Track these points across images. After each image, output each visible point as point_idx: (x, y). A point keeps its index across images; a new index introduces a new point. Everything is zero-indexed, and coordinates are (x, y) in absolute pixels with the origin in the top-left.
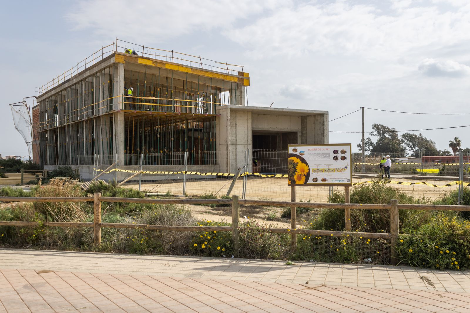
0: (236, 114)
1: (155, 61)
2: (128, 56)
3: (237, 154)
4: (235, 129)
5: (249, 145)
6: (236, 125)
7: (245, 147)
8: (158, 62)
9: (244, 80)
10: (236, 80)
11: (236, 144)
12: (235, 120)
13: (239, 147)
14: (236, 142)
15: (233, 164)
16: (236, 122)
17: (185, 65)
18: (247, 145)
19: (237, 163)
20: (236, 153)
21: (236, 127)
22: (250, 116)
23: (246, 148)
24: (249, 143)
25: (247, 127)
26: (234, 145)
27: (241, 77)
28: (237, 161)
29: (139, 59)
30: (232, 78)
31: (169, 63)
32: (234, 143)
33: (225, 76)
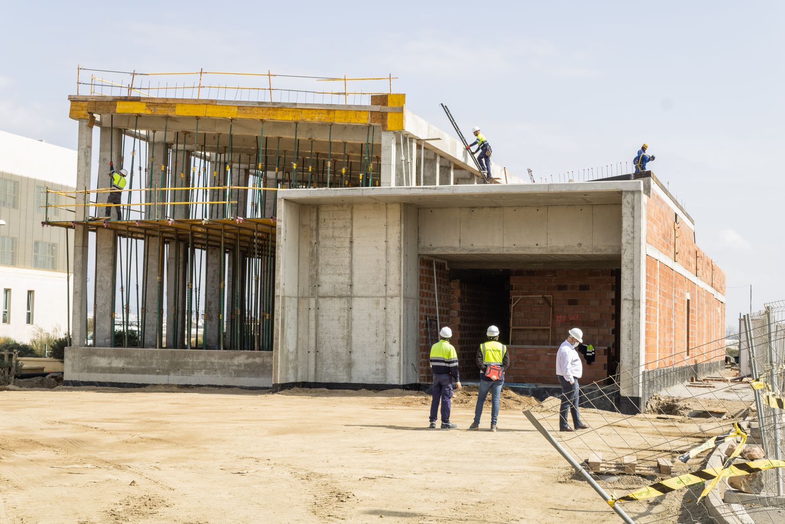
0: (352, 213)
1: (152, 103)
2: (96, 102)
3: (354, 323)
4: (348, 255)
5: (392, 297)
6: (351, 242)
7: (378, 303)
8: (157, 105)
9: (389, 115)
10: (364, 120)
11: (350, 297)
12: (349, 231)
13: (357, 304)
14: (351, 292)
15: (340, 350)
16: (352, 234)
17: (221, 101)
18: (385, 297)
19: (354, 348)
20: (350, 320)
21: (351, 248)
22: (395, 215)
23: (382, 306)
24: (390, 293)
25: (387, 248)
26: (344, 300)
27: (377, 108)
28: (354, 344)
29: (118, 103)
30: (351, 115)
31: (183, 102)
32: (344, 293)
33: (332, 113)
